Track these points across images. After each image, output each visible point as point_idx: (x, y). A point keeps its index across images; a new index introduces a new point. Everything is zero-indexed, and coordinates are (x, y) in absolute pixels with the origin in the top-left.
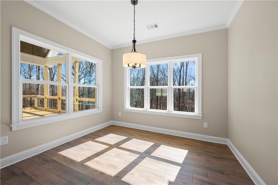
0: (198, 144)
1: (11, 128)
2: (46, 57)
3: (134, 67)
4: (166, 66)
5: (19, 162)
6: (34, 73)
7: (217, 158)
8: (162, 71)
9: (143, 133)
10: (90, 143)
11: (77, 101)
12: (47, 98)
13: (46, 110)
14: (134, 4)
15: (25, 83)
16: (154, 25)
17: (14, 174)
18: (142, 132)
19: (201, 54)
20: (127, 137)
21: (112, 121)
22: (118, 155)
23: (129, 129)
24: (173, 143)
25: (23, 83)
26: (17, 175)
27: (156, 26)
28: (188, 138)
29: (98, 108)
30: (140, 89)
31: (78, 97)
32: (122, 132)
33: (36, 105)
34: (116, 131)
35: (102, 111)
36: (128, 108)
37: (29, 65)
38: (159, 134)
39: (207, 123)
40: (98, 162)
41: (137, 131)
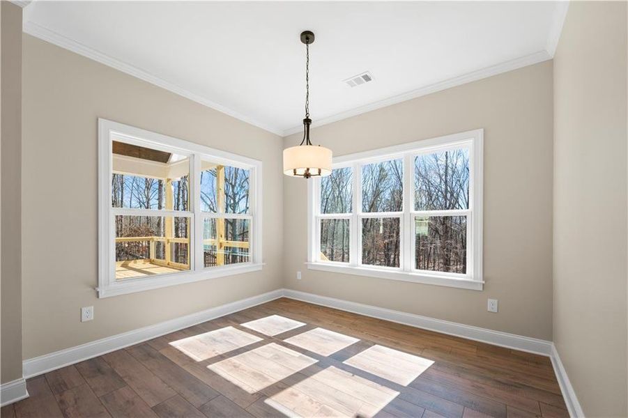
0: (470, 349)
1: (98, 293)
2: (167, 160)
3: (307, 175)
4: (434, 160)
5: (110, 353)
6: (155, 193)
7: (504, 384)
8: (423, 173)
9: (346, 317)
10: (229, 329)
11: (221, 247)
12: (170, 241)
13: (168, 266)
14: (307, 43)
15: (119, 215)
16: (363, 77)
17: (99, 371)
18: (343, 316)
19: (482, 130)
20: (304, 324)
21: (283, 290)
22: (277, 357)
23: (315, 308)
24: (404, 343)
25: (117, 217)
26: (103, 373)
27: (367, 78)
28: (454, 335)
29: (254, 261)
30: (368, 219)
31: (223, 240)
32: (300, 314)
33: (153, 256)
34: (288, 311)
35: (260, 269)
36: (316, 262)
37: (146, 179)
38: (381, 321)
39: (496, 301)
40: (235, 366)
41: (332, 314)
